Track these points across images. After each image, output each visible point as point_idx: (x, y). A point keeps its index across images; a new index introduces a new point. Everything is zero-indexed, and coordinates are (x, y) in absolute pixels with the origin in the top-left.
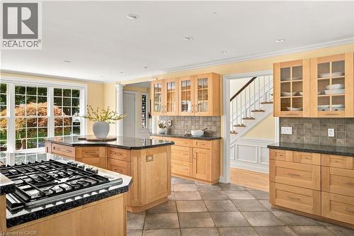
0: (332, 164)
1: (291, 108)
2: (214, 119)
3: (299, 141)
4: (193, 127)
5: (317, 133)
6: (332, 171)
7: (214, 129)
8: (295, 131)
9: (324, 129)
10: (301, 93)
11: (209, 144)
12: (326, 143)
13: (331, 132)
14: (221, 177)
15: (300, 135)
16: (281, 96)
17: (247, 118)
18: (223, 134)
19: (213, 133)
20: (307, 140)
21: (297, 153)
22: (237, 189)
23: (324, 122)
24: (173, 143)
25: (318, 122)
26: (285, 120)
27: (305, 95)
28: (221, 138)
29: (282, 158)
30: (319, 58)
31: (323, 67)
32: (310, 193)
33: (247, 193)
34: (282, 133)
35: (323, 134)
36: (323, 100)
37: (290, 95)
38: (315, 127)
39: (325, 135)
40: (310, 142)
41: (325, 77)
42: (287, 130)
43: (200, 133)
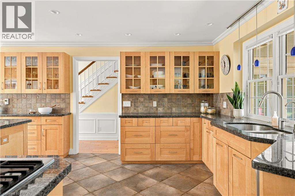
0: (162, 124)
1: (133, 87)
2: (63, 96)
3: (135, 111)
4: (38, 105)
5: (147, 105)
6: (162, 128)
7: (63, 106)
8: (133, 104)
9: (151, 101)
10: (139, 76)
11: (61, 120)
12: (152, 111)
13: (155, 104)
14: (71, 149)
15: (136, 107)
16: (126, 77)
17: (86, 96)
18: (73, 110)
19: (62, 109)
20: (141, 110)
21: (140, 119)
22: (88, 157)
23: (151, 97)
24: (30, 121)
25: (147, 97)
26: (126, 96)
27: (142, 77)
28: (70, 114)
29: (130, 124)
30: (151, 52)
31: (153, 59)
32: (148, 146)
33: (97, 158)
34: (124, 106)
35: (150, 105)
36: (154, 82)
37: (132, 77)
38: (146, 101)
39: (152, 106)
40: (142, 112)
41: (154, 66)
42: (127, 104)
43: (49, 110)
